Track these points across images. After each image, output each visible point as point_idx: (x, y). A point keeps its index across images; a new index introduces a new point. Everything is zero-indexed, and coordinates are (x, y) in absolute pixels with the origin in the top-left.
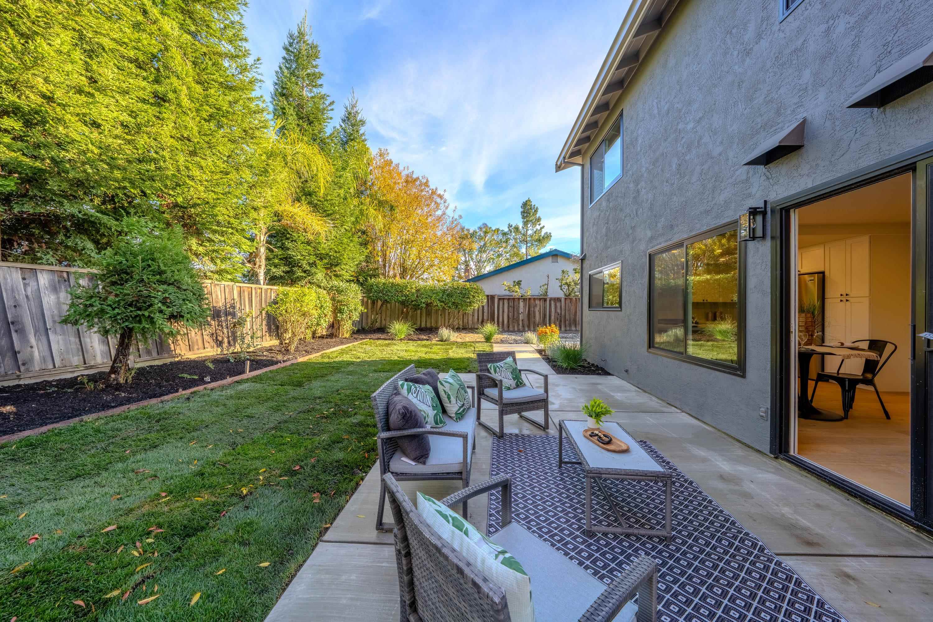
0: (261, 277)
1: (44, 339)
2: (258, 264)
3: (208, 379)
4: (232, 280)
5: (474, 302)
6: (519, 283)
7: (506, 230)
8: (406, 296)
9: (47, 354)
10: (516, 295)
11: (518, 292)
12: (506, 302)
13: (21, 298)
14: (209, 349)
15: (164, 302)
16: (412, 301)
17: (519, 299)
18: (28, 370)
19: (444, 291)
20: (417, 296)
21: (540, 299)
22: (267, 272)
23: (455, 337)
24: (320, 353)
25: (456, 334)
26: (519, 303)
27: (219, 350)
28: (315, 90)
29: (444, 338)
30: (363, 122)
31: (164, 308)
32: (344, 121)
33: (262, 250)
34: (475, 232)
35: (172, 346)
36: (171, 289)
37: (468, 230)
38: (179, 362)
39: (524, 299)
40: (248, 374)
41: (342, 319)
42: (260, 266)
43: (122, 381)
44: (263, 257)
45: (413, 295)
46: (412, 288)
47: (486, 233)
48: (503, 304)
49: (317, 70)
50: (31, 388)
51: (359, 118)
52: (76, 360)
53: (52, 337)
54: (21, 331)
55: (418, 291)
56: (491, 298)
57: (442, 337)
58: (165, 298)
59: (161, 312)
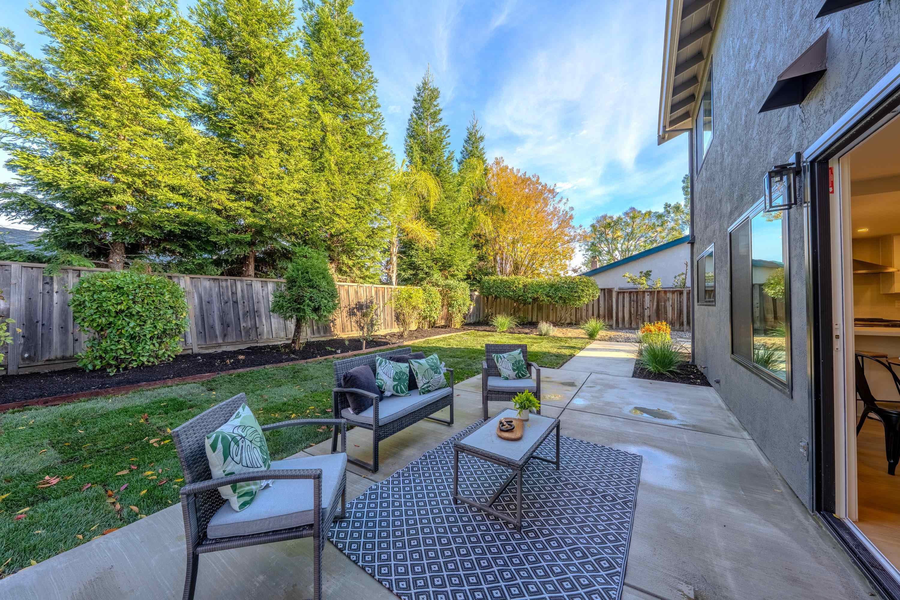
0: (394, 280)
1: (269, 320)
2: (391, 270)
3: (339, 351)
4: (371, 283)
5: (583, 297)
6: (648, 274)
7: (661, 210)
8: (514, 291)
9: (270, 329)
10: (641, 287)
11: (645, 284)
12: (627, 296)
13: (261, 298)
14: (355, 332)
15: (311, 299)
16: (519, 296)
17: (644, 292)
18: (261, 338)
19: (552, 286)
20: (524, 292)
21: (673, 292)
22: (399, 275)
23: (555, 331)
24: (424, 340)
25: (556, 329)
26: (644, 297)
27: (361, 333)
28: (437, 124)
29: (544, 332)
30: (482, 138)
31: (310, 303)
32: (466, 141)
33: (395, 259)
34: (620, 218)
35: (332, 329)
36: (315, 291)
37: (611, 217)
38: (336, 339)
39: (651, 292)
40: (364, 350)
41: (453, 313)
42: (393, 271)
43: (297, 348)
44: (395, 264)
45: (520, 290)
46: (519, 284)
47: (633, 218)
48: (624, 298)
49: (438, 108)
50: (261, 348)
51: (478, 136)
52: (282, 334)
53: (272, 320)
54: (260, 316)
55: (525, 286)
56: (607, 292)
57: (541, 331)
58: (311, 297)
59: (309, 305)
